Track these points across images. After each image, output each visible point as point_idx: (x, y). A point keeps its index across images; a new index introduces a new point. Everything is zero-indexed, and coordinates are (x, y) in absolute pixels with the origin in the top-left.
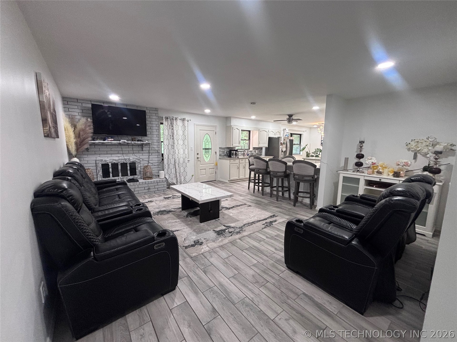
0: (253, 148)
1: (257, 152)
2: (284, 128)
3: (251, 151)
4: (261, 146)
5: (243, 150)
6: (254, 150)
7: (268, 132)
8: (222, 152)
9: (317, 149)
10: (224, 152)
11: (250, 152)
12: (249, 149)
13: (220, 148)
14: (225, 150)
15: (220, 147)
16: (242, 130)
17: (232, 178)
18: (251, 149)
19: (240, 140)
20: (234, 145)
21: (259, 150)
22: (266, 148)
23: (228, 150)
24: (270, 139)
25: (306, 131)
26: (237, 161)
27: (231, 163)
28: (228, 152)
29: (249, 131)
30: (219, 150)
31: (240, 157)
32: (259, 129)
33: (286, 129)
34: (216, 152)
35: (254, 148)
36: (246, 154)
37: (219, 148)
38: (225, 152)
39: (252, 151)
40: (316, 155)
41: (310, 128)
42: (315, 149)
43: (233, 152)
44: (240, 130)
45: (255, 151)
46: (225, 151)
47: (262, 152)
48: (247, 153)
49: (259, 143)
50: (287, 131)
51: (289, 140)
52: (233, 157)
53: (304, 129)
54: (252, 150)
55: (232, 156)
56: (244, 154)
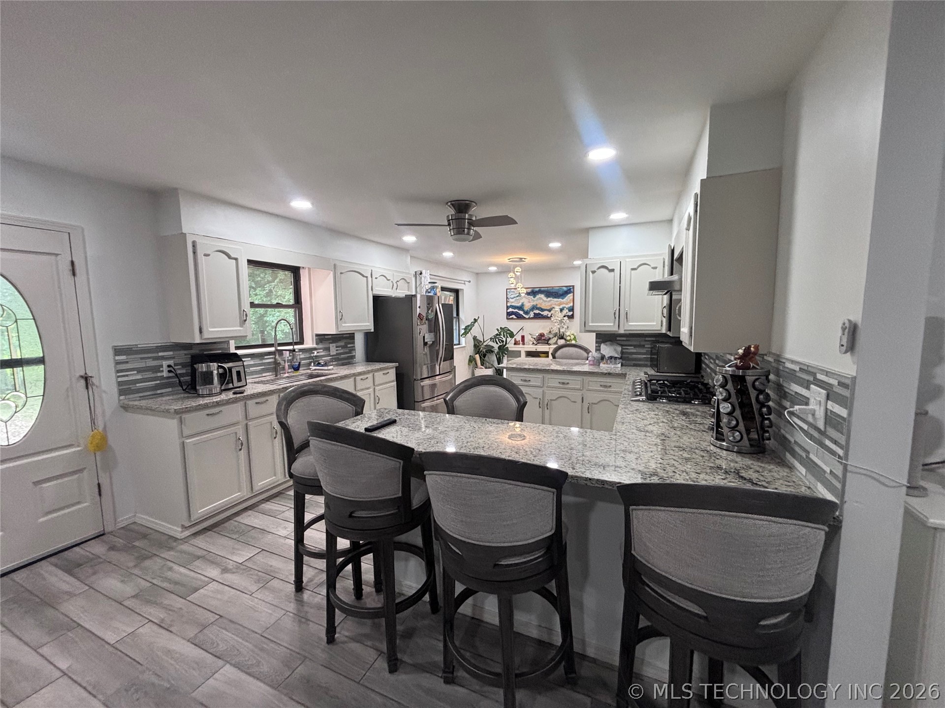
0: (317, 335)
1: (333, 351)
2: (418, 269)
3: (311, 350)
4: (347, 326)
5: (272, 349)
6: (320, 346)
7: (370, 279)
8: (139, 370)
9: (501, 328)
10: (158, 369)
11: (307, 355)
12: (301, 342)
13: (118, 351)
14: (163, 358)
15: (121, 343)
16: (250, 262)
17: (201, 510)
18: (309, 342)
19: (246, 307)
20: (213, 332)
21: (342, 343)
22: (367, 335)
23: (183, 356)
24: (379, 302)
25: (470, 282)
26: (235, 412)
27: (186, 432)
28: (184, 365)
29: (295, 271)
30: (118, 363)
31: (250, 389)
32: (335, 265)
33: (424, 272)
34: (86, 378)
35: (321, 338)
36: (287, 365)
37: (111, 352)
38: (165, 368)
39: (315, 349)
40: (500, 344)
41: (477, 274)
42: (498, 330)
43: (203, 367)
44: (244, 264)
45: (328, 349)
46: (165, 363)
47: (353, 349)
48: (290, 361)
49: (340, 317)
50: (425, 277)
51: (442, 304)
52: (210, 395)
53: (465, 277)
54: (315, 346)
55: (201, 390)
56: (276, 364)
